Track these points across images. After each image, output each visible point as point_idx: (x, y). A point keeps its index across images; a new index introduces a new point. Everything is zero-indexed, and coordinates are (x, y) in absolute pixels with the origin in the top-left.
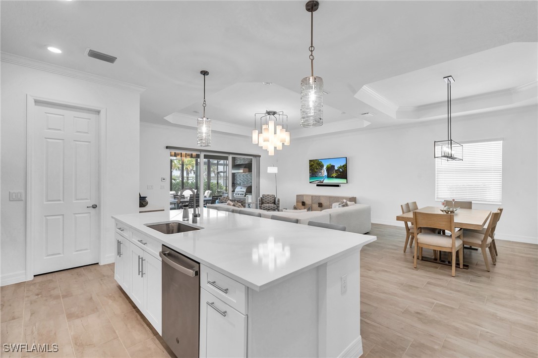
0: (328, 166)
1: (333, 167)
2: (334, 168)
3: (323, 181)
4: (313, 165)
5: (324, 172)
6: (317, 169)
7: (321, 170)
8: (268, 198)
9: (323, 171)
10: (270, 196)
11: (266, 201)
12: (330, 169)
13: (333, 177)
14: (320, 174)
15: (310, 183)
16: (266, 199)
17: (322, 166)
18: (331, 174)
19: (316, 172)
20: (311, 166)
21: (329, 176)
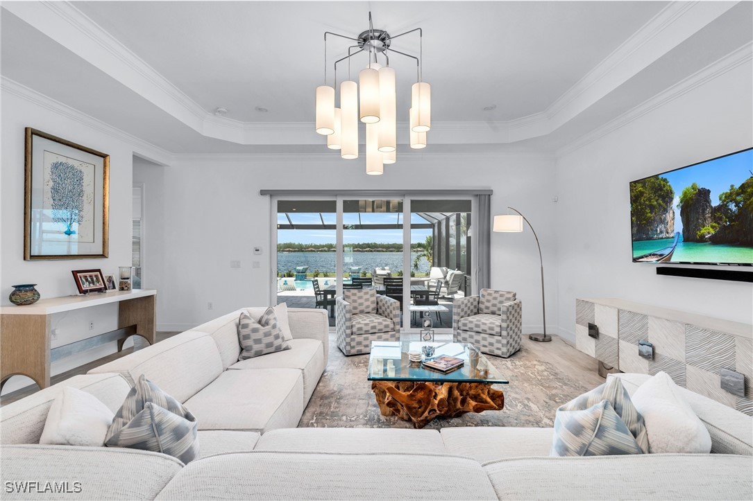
0: (685, 194)
1: (704, 194)
2: (708, 201)
3: (671, 254)
4: (642, 193)
5: (675, 222)
6: (652, 208)
7: (665, 211)
8: (495, 298)
9: (669, 216)
10: (502, 296)
11: (487, 308)
12: (696, 203)
13: (701, 240)
14: (661, 227)
15: (635, 260)
16: (488, 301)
17: (667, 196)
18: (698, 228)
19: (650, 222)
20: (635, 199)
21: (691, 238)
